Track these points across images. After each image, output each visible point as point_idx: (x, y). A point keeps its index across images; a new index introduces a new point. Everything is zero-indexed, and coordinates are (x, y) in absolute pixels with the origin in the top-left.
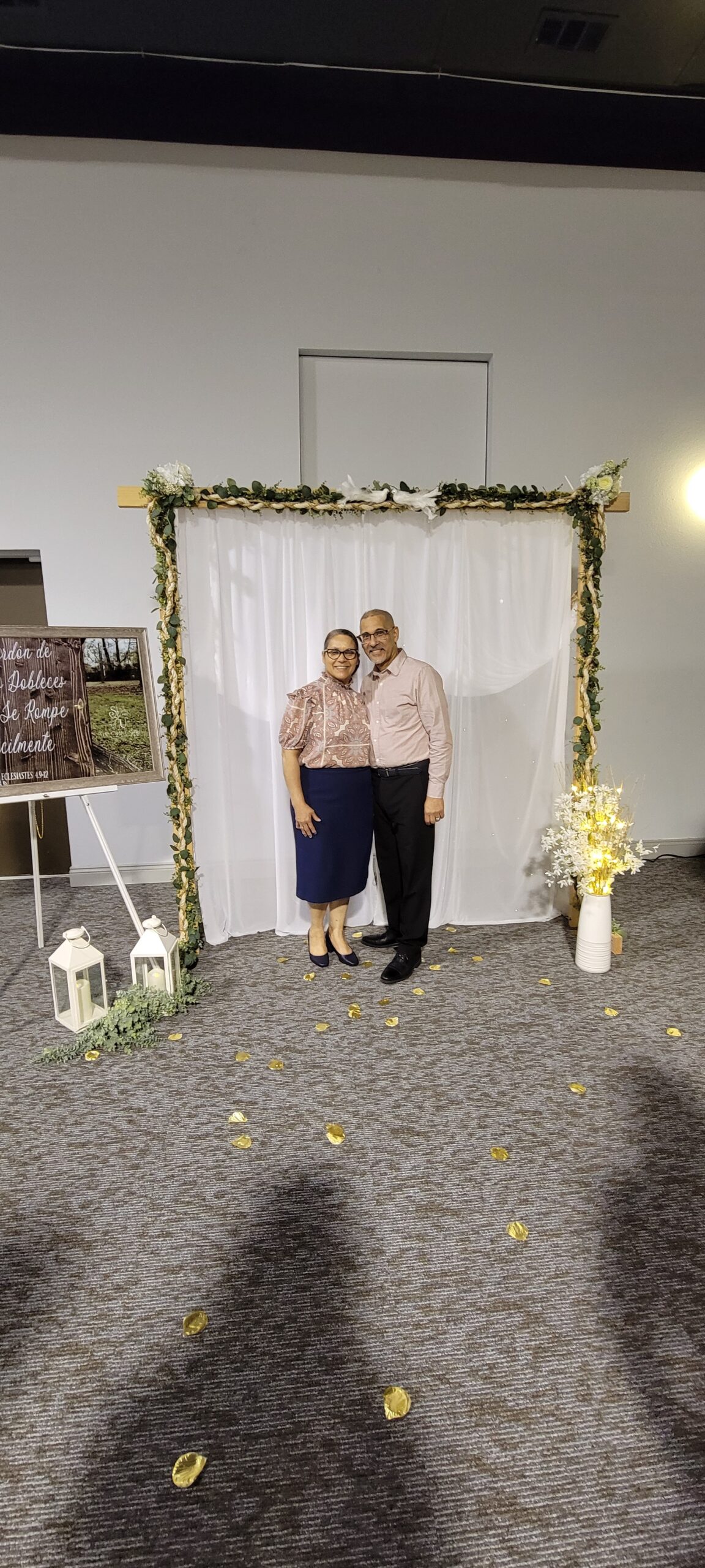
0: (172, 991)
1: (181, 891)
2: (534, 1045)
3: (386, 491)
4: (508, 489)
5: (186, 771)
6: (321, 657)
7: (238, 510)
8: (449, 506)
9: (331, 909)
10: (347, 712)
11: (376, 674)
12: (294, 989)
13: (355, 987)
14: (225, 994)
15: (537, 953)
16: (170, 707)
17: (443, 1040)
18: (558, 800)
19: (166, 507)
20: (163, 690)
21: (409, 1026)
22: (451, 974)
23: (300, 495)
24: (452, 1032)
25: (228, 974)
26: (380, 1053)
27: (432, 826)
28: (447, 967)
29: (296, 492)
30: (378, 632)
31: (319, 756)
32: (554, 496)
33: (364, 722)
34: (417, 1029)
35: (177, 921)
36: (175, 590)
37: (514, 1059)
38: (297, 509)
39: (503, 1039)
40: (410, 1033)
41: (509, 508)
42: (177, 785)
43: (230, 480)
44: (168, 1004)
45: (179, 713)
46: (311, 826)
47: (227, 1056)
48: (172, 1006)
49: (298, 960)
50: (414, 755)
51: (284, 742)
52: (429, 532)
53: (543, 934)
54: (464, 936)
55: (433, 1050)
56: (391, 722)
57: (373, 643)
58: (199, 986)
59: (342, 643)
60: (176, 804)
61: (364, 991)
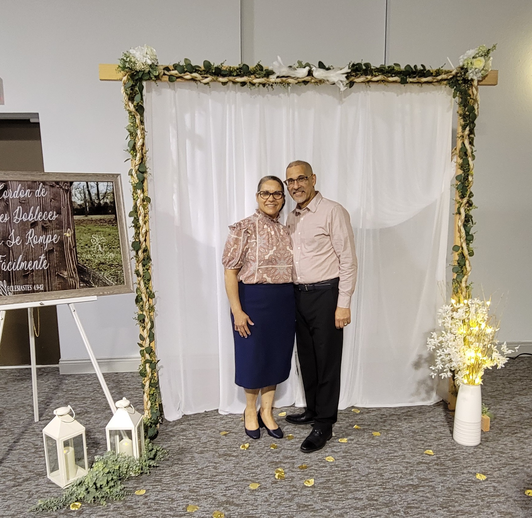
0: (138, 457)
1: (146, 378)
2: (421, 502)
3: (307, 68)
4: (403, 68)
5: (150, 285)
6: (255, 197)
7: (193, 83)
8: (357, 80)
9: (262, 393)
10: (275, 240)
11: (298, 210)
12: (233, 456)
13: (280, 455)
14: (179, 459)
15: (423, 430)
16: (138, 236)
17: (349, 497)
18: (440, 310)
19: (137, 80)
20: (133, 222)
21: (322, 486)
22: (355, 445)
23: (240, 72)
24: (356, 491)
25: (181, 444)
26: (299, 507)
27: (341, 330)
28: (353, 440)
29: (237, 69)
30: (300, 178)
31: (253, 275)
32: (438, 73)
33: (288, 248)
34: (329, 488)
35: (142, 402)
36: (143, 145)
37: (405, 513)
38: (238, 82)
39: (396, 497)
40: (323, 491)
41: (404, 82)
42: (143, 296)
43: (186, 59)
44: (134, 467)
45: (145, 240)
46: (247, 329)
47: (180, 508)
48: (137, 468)
49: (236, 433)
50: (327, 274)
51: (226, 263)
52: (341, 101)
53: (428, 415)
54: (366, 416)
55: (341, 505)
56: (310, 248)
57: (296, 187)
58: (159, 453)
59: (271, 187)
60: (142, 311)
61: (287, 458)
